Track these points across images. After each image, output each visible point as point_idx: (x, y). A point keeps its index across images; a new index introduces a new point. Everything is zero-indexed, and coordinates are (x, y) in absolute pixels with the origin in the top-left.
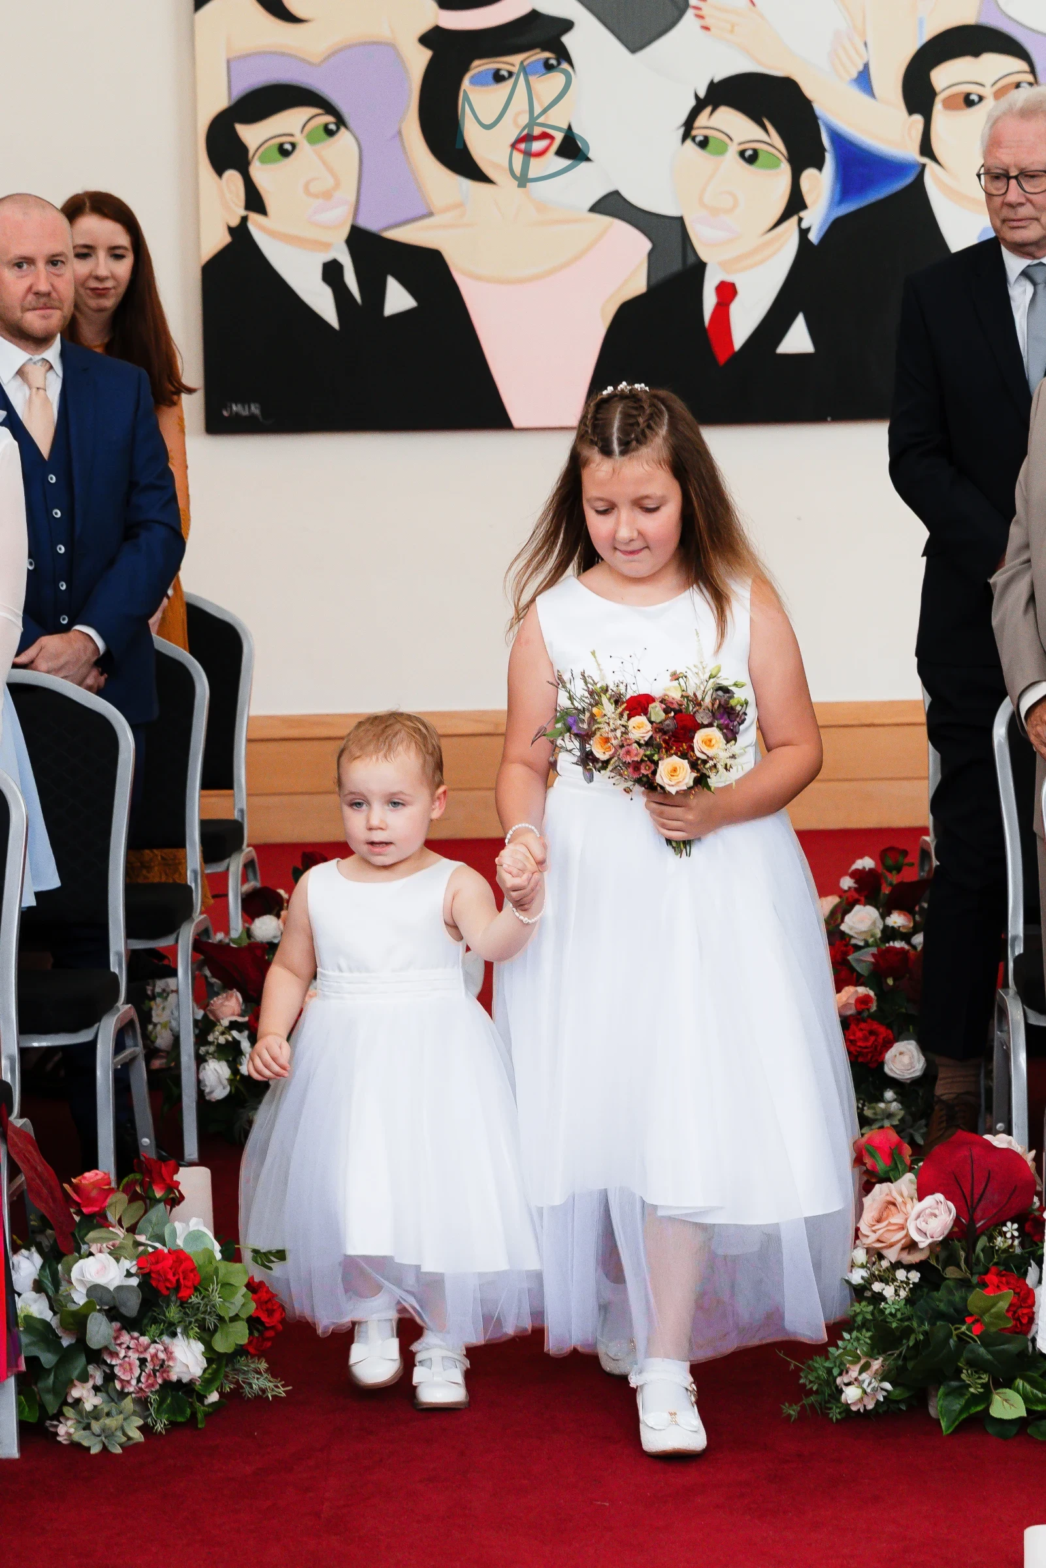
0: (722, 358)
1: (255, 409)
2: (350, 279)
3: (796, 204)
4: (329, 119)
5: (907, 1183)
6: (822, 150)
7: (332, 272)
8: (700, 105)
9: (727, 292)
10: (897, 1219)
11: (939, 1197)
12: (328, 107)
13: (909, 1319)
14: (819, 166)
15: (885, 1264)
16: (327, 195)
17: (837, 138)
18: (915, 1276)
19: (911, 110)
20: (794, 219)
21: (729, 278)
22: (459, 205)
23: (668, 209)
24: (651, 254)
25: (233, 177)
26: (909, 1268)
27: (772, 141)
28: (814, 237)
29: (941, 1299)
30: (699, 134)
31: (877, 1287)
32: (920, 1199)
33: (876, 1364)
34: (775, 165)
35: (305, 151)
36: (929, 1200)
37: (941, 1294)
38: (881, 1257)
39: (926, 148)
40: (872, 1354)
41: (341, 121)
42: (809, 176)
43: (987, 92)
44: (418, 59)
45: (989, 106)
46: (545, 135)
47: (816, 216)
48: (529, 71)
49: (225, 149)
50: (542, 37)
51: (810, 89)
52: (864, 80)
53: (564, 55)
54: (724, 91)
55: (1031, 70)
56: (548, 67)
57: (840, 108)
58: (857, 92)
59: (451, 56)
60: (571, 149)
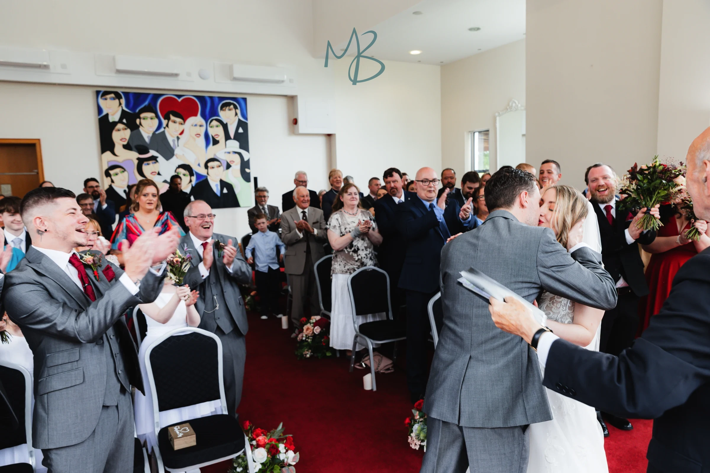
3: (191, 181)
4: (123, 170)
5: (309, 325)
6: (194, 174)
7: (125, 191)
10: (310, 330)
11: (318, 327)
12: (123, 168)
14: (194, 176)
16: (124, 180)
17: (196, 173)
18: (312, 337)
19: (206, 169)
20: (191, 183)
25: (109, 178)
27: (187, 173)
28: (194, 186)
30: (177, 172)
31: (307, 340)
32: (314, 327)
33: (310, 351)
34: (187, 176)
35: (120, 174)
38: (307, 335)
39: (208, 174)
41: (125, 170)
42: (192, 177)
43: (215, 166)
44: (136, 162)
45: (216, 169)
46: (155, 172)
47: (194, 183)
48: (153, 163)
49: (107, 174)
50: (154, 159)
51: (192, 166)
52: (199, 165)
53: (157, 161)
54: (180, 166)
55: (221, 164)
56: (155, 163)
57: (196, 168)
58: (198, 167)
59: (141, 162)
60: (159, 174)
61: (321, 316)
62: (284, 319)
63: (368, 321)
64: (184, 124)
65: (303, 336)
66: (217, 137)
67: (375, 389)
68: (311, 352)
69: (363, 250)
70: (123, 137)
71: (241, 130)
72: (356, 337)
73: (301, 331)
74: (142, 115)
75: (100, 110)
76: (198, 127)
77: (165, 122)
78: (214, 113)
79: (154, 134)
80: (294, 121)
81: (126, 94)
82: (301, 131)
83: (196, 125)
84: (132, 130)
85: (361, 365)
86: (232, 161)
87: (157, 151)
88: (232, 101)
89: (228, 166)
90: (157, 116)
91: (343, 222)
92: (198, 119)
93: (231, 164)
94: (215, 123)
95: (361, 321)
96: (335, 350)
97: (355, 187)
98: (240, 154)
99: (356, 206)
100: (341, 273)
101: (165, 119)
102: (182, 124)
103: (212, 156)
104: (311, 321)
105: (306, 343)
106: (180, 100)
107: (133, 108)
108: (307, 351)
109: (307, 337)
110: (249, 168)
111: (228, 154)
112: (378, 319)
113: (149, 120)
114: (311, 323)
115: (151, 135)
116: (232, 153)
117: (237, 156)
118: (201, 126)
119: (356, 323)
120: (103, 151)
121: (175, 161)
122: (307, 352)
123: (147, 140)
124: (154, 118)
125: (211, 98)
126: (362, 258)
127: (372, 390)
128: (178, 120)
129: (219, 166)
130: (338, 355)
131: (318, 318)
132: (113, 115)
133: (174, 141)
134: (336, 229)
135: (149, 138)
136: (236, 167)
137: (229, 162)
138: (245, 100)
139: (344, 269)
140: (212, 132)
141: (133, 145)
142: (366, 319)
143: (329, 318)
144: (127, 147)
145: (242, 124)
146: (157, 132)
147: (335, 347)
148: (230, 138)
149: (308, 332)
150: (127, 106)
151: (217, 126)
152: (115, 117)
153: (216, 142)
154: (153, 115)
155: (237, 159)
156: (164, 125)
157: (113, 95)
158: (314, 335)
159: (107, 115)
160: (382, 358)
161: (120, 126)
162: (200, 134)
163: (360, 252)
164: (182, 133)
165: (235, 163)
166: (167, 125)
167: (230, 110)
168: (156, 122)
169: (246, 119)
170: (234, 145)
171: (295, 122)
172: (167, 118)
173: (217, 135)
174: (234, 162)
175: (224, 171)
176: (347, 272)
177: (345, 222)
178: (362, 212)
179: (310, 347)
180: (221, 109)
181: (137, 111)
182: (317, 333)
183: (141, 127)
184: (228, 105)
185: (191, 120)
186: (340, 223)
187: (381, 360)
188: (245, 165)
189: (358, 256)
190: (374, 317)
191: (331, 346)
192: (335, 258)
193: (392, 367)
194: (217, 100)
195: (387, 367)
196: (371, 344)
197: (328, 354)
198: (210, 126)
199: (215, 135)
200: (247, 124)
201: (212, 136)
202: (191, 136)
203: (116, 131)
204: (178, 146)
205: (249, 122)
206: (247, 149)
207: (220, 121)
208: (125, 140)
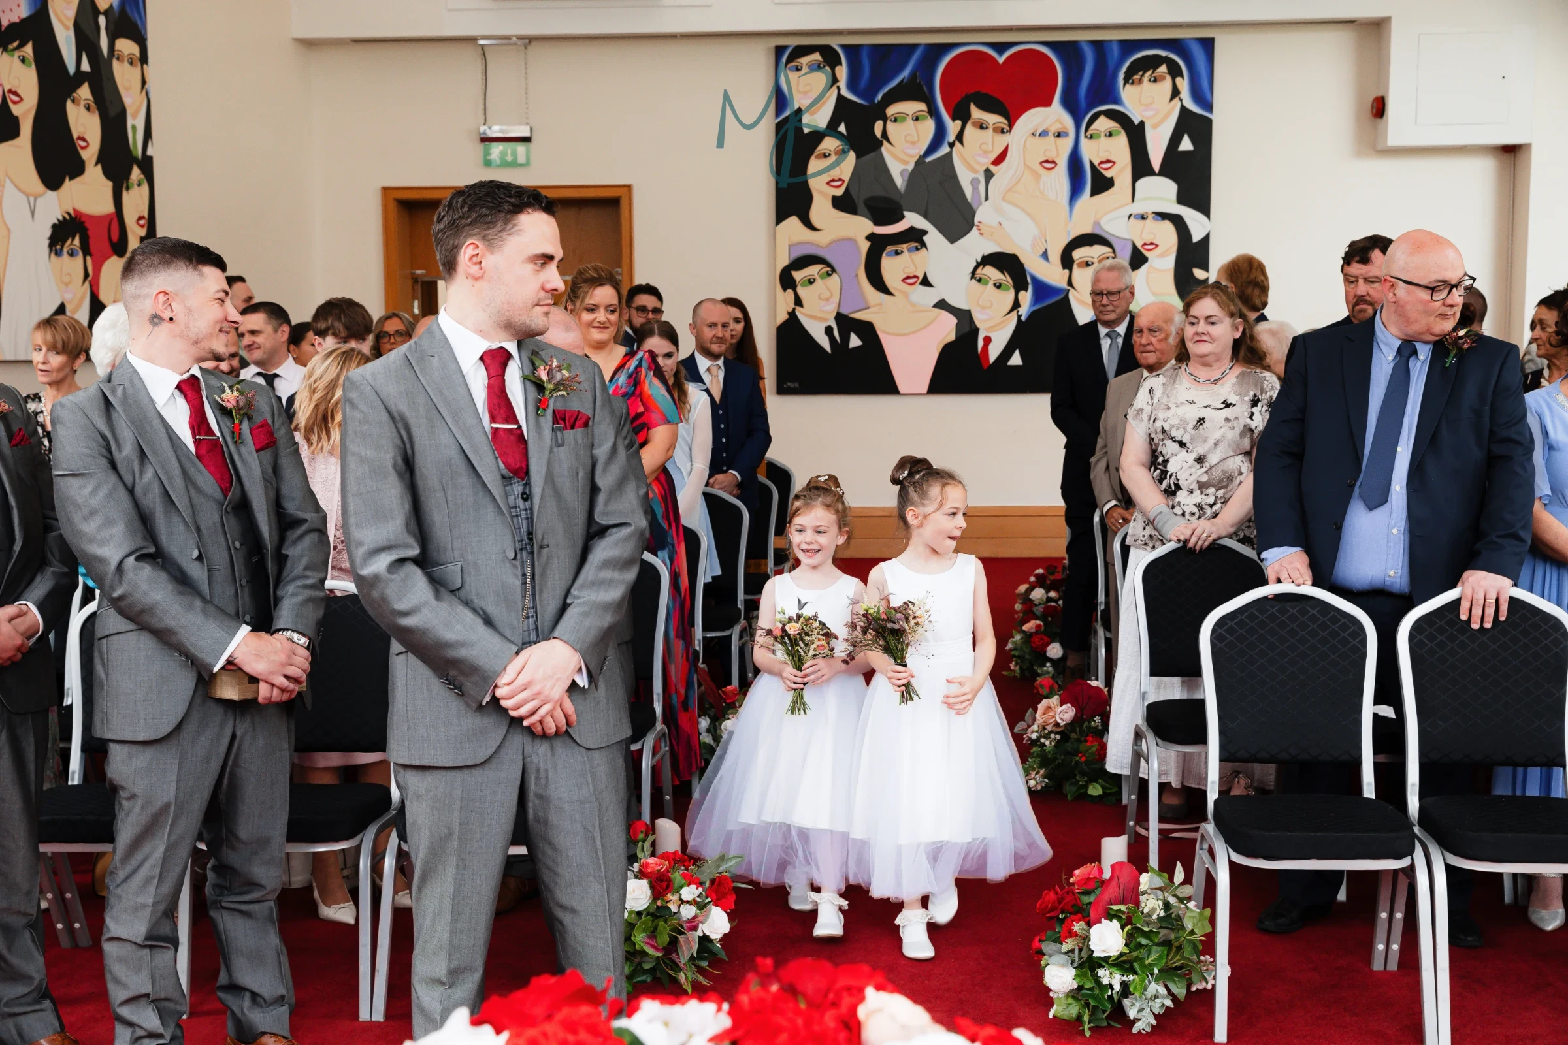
0: (985, 367)
1: (797, 385)
2: (836, 333)
3: (1016, 305)
4: (829, 269)
5: (1055, 699)
6: (1028, 283)
7: (829, 331)
8: (978, 265)
9: (988, 340)
10: (1051, 714)
11: (1069, 705)
12: (829, 265)
13: (1056, 754)
14: (1026, 290)
15: (1046, 732)
16: (827, 300)
17: (1034, 279)
18: (1058, 737)
19: (1064, 267)
20: (1015, 312)
21: (988, 335)
22: (880, 304)
23: (963, 306)
24: (957, 325)
25: (790, 292)
26: (1056, 733)
27: (1007, 280)
28: (1023, 318)
29: (1069, 746)
30: (978, 276)
31: (1043, 740)
32: (1061, 706)
33: (1042, 772)
34: (1008, 289)
35: (819, 281)
36: (1065, 706)
37: (1069, 744)
38: (1044, 728)
39: (1070, 283)
40: (1040, 767)
41: (834, 270)
42: (1022, 294)
43: (1095, 260)
44: (865, 246)
45: (1096, 265)
46: (915, 277)
47: (1024, 310)
48: (910, 250)
49: (787, 281)
50: (915, 237)
51: (1022, 259)
52: (1045, 255)
53: (924, 245)
54: (988, 259)
55: (1114, 252)
56: (917, 249)
57: (1035, 267)
58: (1042, 261)
59: (878, 245)
60: (925, 282)
64: (1010, 131)
65: (1034, 730)
66: (1107, 169)
70: (837, 174)
74: (891, 111)
75: (780, 99)
76: (1051, 138)
77: (953, 127)
78: (1103, 92)
79: (920, 162)
80: (1374, 105)
81: (854, 52)
82: (1398, 140)
83: (1044, 134)
84: (859, 156)
86: (1152, 244)
87: (925, 216)
88: (1163, 53)
89: (1138, 259)
90: (933, 112)
92: (1055, 115)
93: (1146, 253)
94: (1103, 124)
98: (1178, 222)
101: (954, 119)
102: (1002, 131)
103: (1087, 229)
105: (1037, 750)
106: (1001, 59)
107: (869, 92)
110: (1205, 267)
111: (1142, 222)
113: (910, 122)
115: (911, 167)
116: (1151, 217)
117: (1169, 228)
118: (1059, 135)
120: (780, 217)
121: (975, 245)
122: (1035, 776)
123: (900, 182)
124: (925, 118)
125: (1100, 46)
128: (993, 119)
132: (813, 112)
133: (975, 182)
135: (906, 178)
136: (1163, 262)
137: (1139, 245)
138: (1208, 44)
140: (1091, 152)
141: (859, 199)
144: (843, 204)
145: (1194, 125)
146: (928, 160)
148: (1151, 172)
149: (1047, 717)
151: (1110, 135)
152: (817, 117)
153: (1102, 184)
154: (921, 106)
155: (1167, 235)
156: (951, 137)
157: (817, 57)
158: (1059, 729)
159: (799, 111)
161: (830, 144)
162: (1057, 161)
164: (1000, 159)
165: (1157, 251)
166: (960, 137)
167: (1156, 80)
168: (929, 126)
169: (1209, 107)
170: (1161, 192)
171: (1379, 108)
172: (961, 114)
173: (1108, 161)
174: (1157, 246)
179: (1043, 759)
180: (1128, 78)
181: (879, 97)
182: (1062, 724)
183: (885, 143)
184: (1150, 64)
185: (1033, 119)
188: (1192, 255)
191: (1107, 764)
194: (1116, 52)
197: (1095, 790)
198: (1088, 134)
199: (1102, 162)
200: (1209, 122)
201: (1092, 164)
202: (1026, 166)
203: (818, 157)
204: (987, 198)
205: (1219, 118)
206: (1204, 208)
207: (1121, 119)
208: (839, 183)
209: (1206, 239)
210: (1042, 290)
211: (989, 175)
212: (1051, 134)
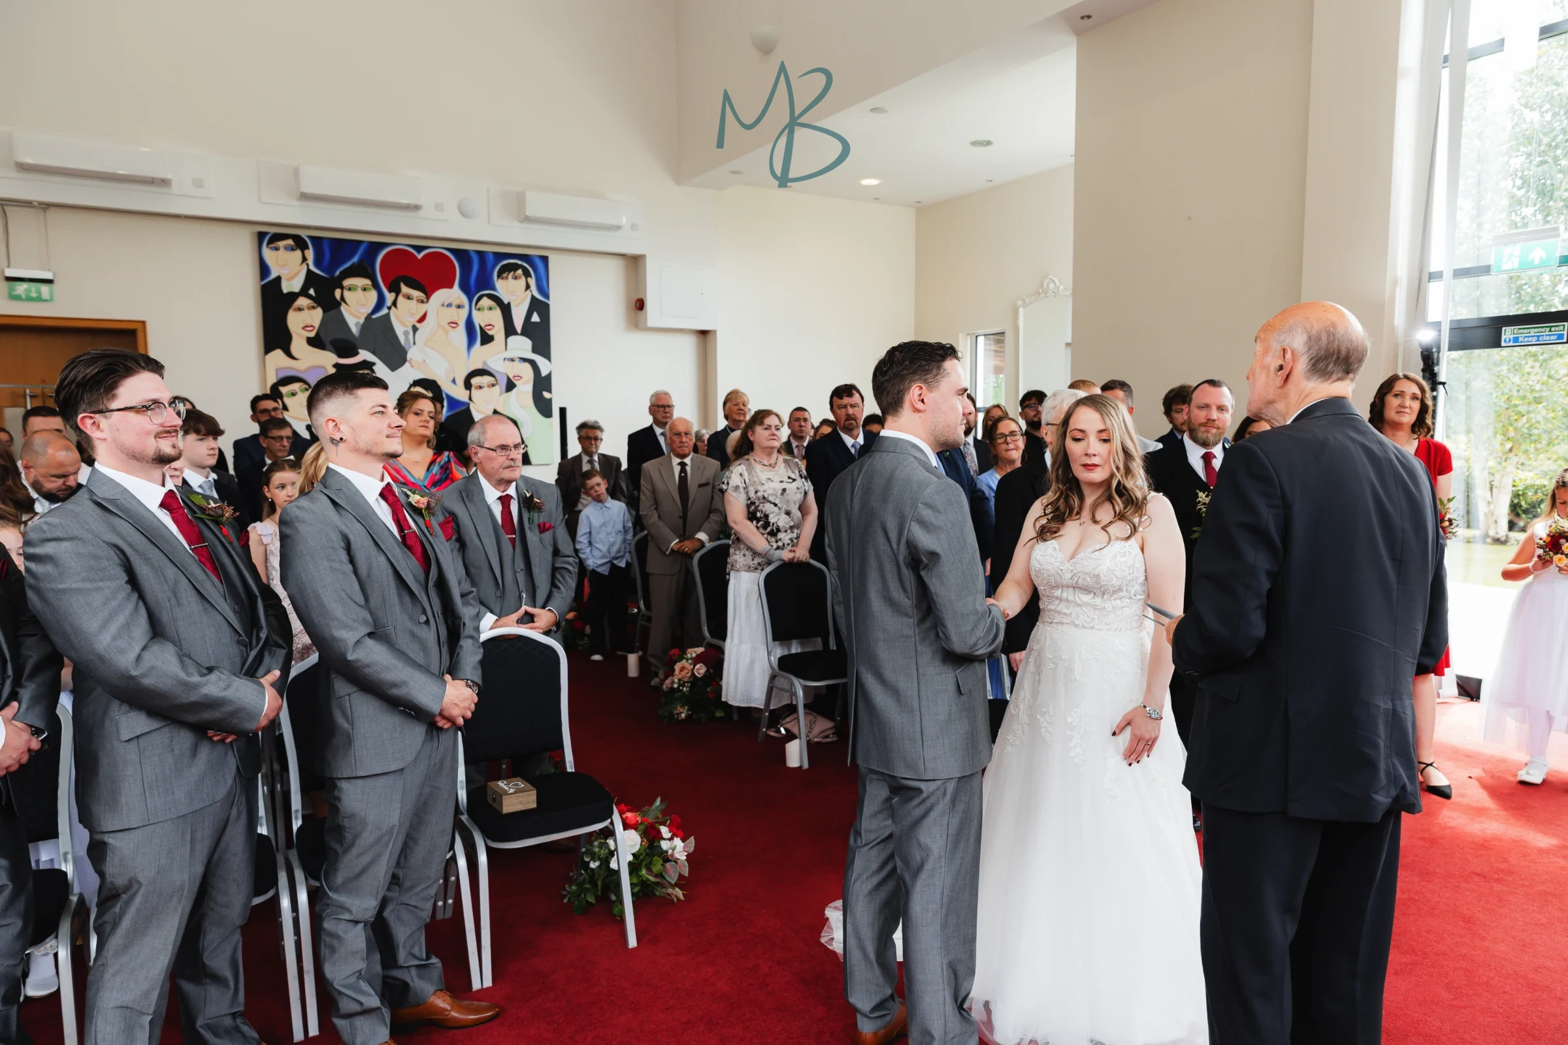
4: (306, 386)
6: (444, 399)
7: (308, 427)
10: (686, 671)
12: (307, 383)
14: (443, 403)
19: (466, 389)
25: (279, 401)
28: (443, 421)
31: (681, 687)
32: (695, 665)
33: (686, 707)
35: (300, 394)
36: (699, 665)
38: (681, 680)
39: (470, 399)
40: (685, 705)
41: (311, 387)
42: (440, 405)
43: (485, 385)
44: (331, 371)
45: (486, 389)
49: (276, 393)
50: (367, 367)
51: (440, 383)
52: (454, 381)
53: (373, 372)
54: (416, 383)
55: (496, 380)
57: (447, 388)
58: (452, 384)
59: (342, 371)
61: (705, 648)
62: (633, 659)
63: (793, 651)
64: (427, 302)
65: (674, 681)
66: (489, 330)
67: (806, 766)
68: (688, 710)
69: (786, 531)
70: (309, 322)
71: (535, 318)
72: (773, 678)
73: (671, 672)
74: (347, 282)
75: (264, 269)
76: (454, 309)
77: (389, 297)
78: (485, 282)
79: (368, 318)
80: (638, 303)
81: (317, 241)
82: (651, 323)
83: (449, 305)
84: (325, 311)
85: (779, 732)
86: (518, 376)
87: (374, 353)
88: (520, 262)
89: (510, 386)
90: (376, 286)
91: (752, 480)
92: (455, 294)
93: (515, 382)
94: (486, 302)
95: (779, 652)
96: (731, 706)
97: (777, 415)
98: (533, 363)
99: (776, 450)
100: (746, 571)
101: (390, 291)
102: (422, 302)
103: (479, 366)
104: (689, 655)
105: (679, 694)
106: (420, 256)
107: (330, 269)
108: (682, 707)
109: (682, 683)
110: (550, 391)
111: (511, 364)
112: (807, 649)
113: (360, 292)
114: (687, 660)
115: (362, 321)
116: (517, 360)
117: (527, 366)
118: (459, 307)
119: (772, 654)
120: (268, 348)
121: (408, 373)
122: (681, 710)
123: (355, 330)
124: (370, 289)
125: (481, 254)
126: (784, 545)
127: (801, 767)
128: (416, 294)
129: (493, 385)
130: (736, 717)
131: (701, 650)
132: (289, 279)
133: (406, 333)
134: (740, 492)
135: (359, 327)
136: (525, 387)
137: (511, 377)
138: (545, 259)
139: (751, 563)
140: (479, 319)
141: (327, 340)
142: (789, 648)
143: (721, 651)
144: (313, 342)
145: (539, 306)
146: (374, 317)
147: (732, 702)
148: (516, 333)
149: (683, 673)
150: (318, 263)
151: (491, 309)
152: (293, 283)
153: (487, 339)
154: (367, 282)
155: (527, 372)
156: (389, 302)
157: (290, 242)
158: (694, 679)
159: (279, 279)
160: (815, 717)
161: (302, 302)
162: (458, 323)
163: (781, 535)
164: (422, 319)
165: (522, 381)
166: (394, 303)
167: (516, 278)
168: (373, 296)
169: (547, 297)
170: (522, 345)
171: (640, 305)
172: (395, 289)
173: (490, 325)
174: (522, 378)
175: (501, 394)
176: (756, 569)
177: (756, 479)
178: (785, 461)
179: (686, 700)
180: (499, 276)
181: (337, 273)
182: (699, 676)
183: (343, 304)
184: (512, 268)
185: (441, 295)
186: (747, 481)
187: (815, 722)
188: (542, 384)
189: (777, 542)
190: (802, 644)
191: (723, 699)
192: (736, 542)
193: (833, 734)
194: (491, 258)
195: (826, 734)
196: (799, 688)
197: (719, 714)
198: (477, 307)
199: (486, 326)
200: (547, 306)
201: (481, 327)
202: (439, 325)
203: (295, 310)
204: (414, 344)
205: (552, 302)
206: (547, 354)
207: (497, 300)
208: (311, 328)
209: (549, 376)
210: (453, 402)
211: (415, 329)
212: (454, 306)
